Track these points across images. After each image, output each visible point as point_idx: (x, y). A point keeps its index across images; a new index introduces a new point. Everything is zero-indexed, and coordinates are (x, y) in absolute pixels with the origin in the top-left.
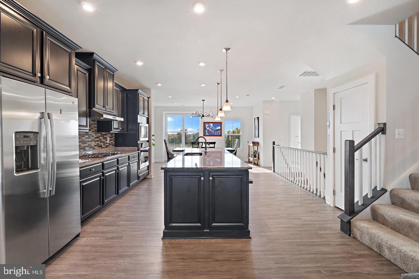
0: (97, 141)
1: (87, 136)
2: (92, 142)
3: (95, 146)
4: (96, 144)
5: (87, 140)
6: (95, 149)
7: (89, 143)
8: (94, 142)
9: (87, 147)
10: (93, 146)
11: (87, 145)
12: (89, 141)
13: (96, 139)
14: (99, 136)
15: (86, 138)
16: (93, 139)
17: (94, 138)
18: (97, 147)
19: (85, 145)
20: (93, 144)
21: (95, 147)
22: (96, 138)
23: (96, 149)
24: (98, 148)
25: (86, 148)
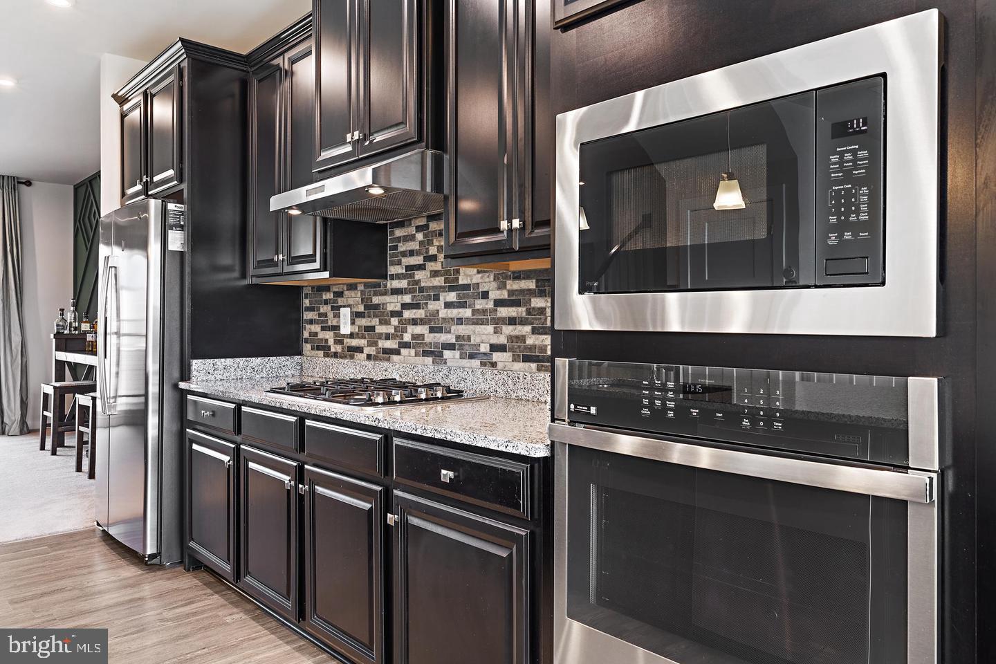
0: (512, 321)
1: (452, 297)
2: (479, 328)
3: (495, 348)
4: (502, 340)
5: (454, 313)
6: (494, 365)
7: (463, 330)
8: (490, 328)
9: (451, 347)
10: (484, 348)
11: (451, 339)
12: (460, 321)
13: (504, 312)
14: (522, 291)
15: (448, 305)
16: (484, 311)
17: (491, 305)
18: (506, 356)
19: (443, 338)
20: (484, 335)
21: (496, 356)
22: (499, 303)
23: (500, 366)
24: (519, 366)
25: (447, 354)
